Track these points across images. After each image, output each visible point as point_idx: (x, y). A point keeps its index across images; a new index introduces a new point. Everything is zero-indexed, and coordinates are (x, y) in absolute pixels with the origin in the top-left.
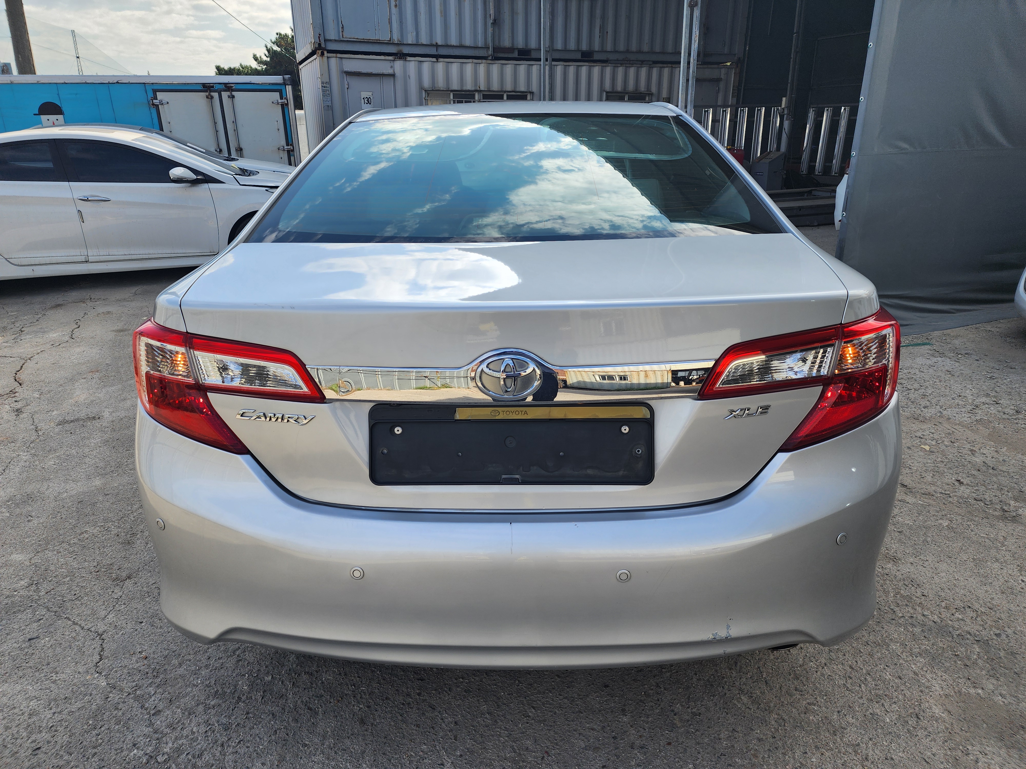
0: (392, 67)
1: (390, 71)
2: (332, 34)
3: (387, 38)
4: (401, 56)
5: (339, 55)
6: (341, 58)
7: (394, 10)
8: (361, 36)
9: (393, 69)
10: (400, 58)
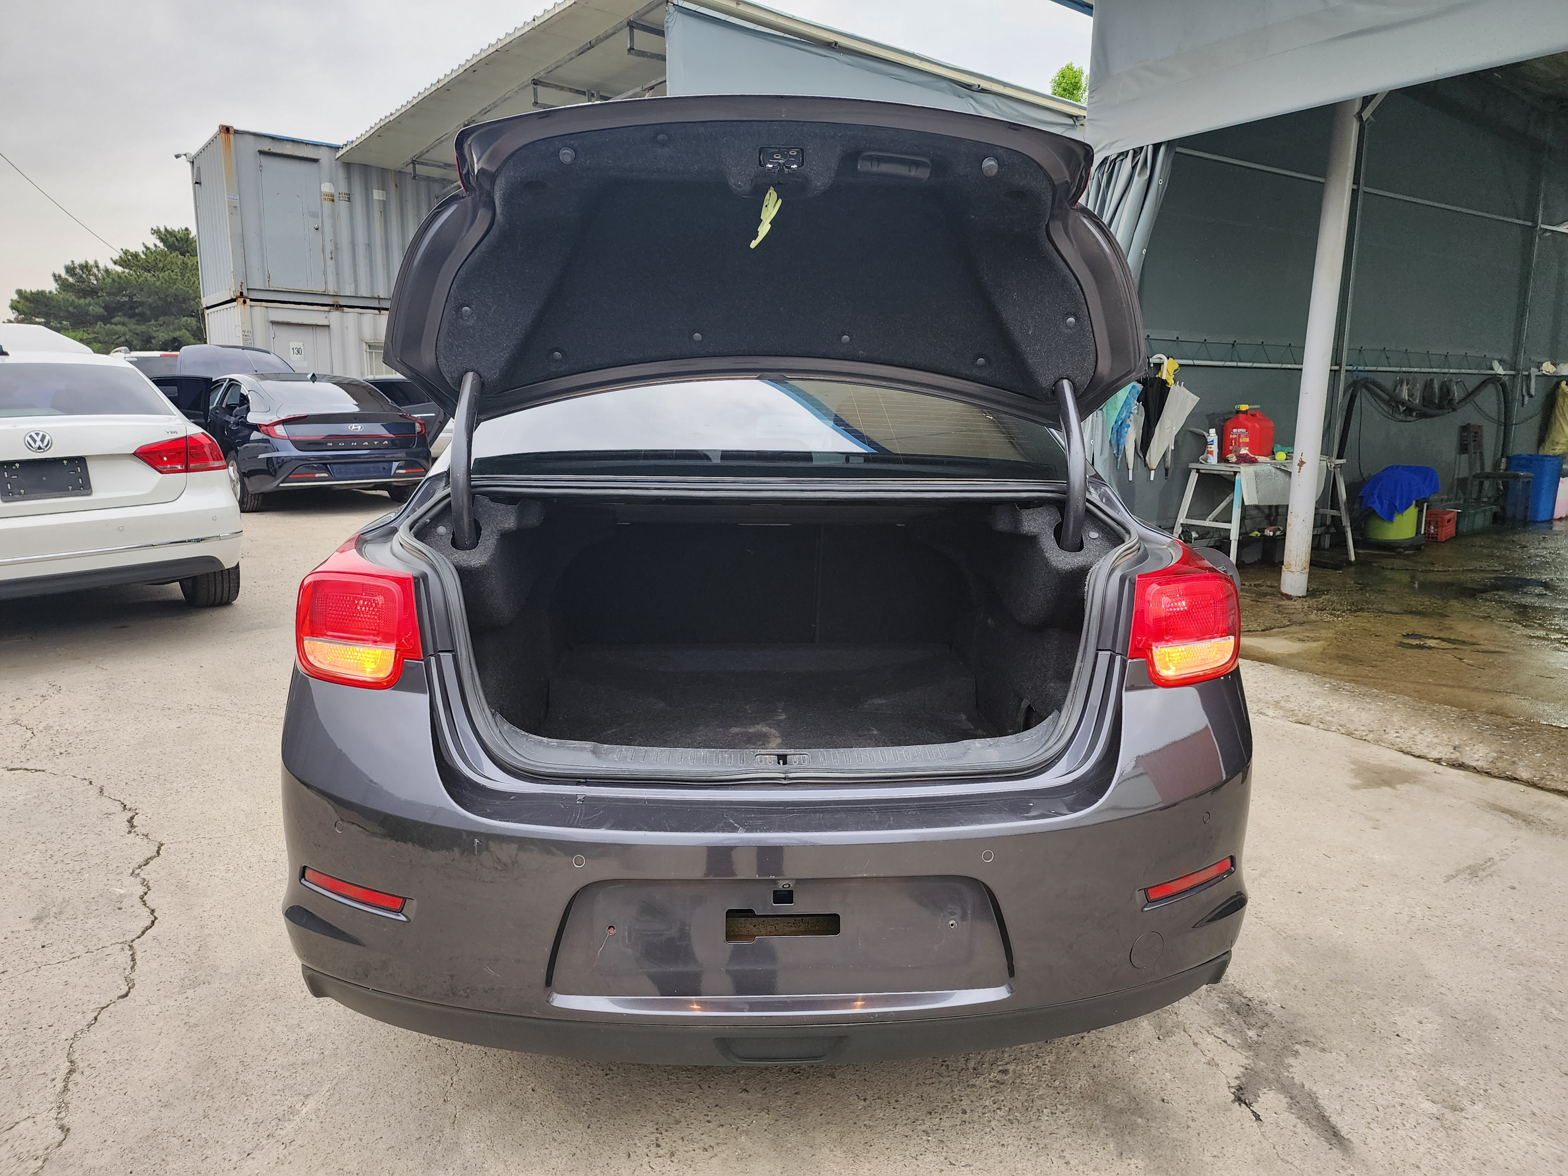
0: (326, 318)
1: (325, 323)
2: (257, 282)
3: (321, 289)
4: (339, 307)
5: (264, 304)
6: (267, 307)
7: (330, 263)
8: (291, 287)
9: (327, 320)
10: (337, 309)
